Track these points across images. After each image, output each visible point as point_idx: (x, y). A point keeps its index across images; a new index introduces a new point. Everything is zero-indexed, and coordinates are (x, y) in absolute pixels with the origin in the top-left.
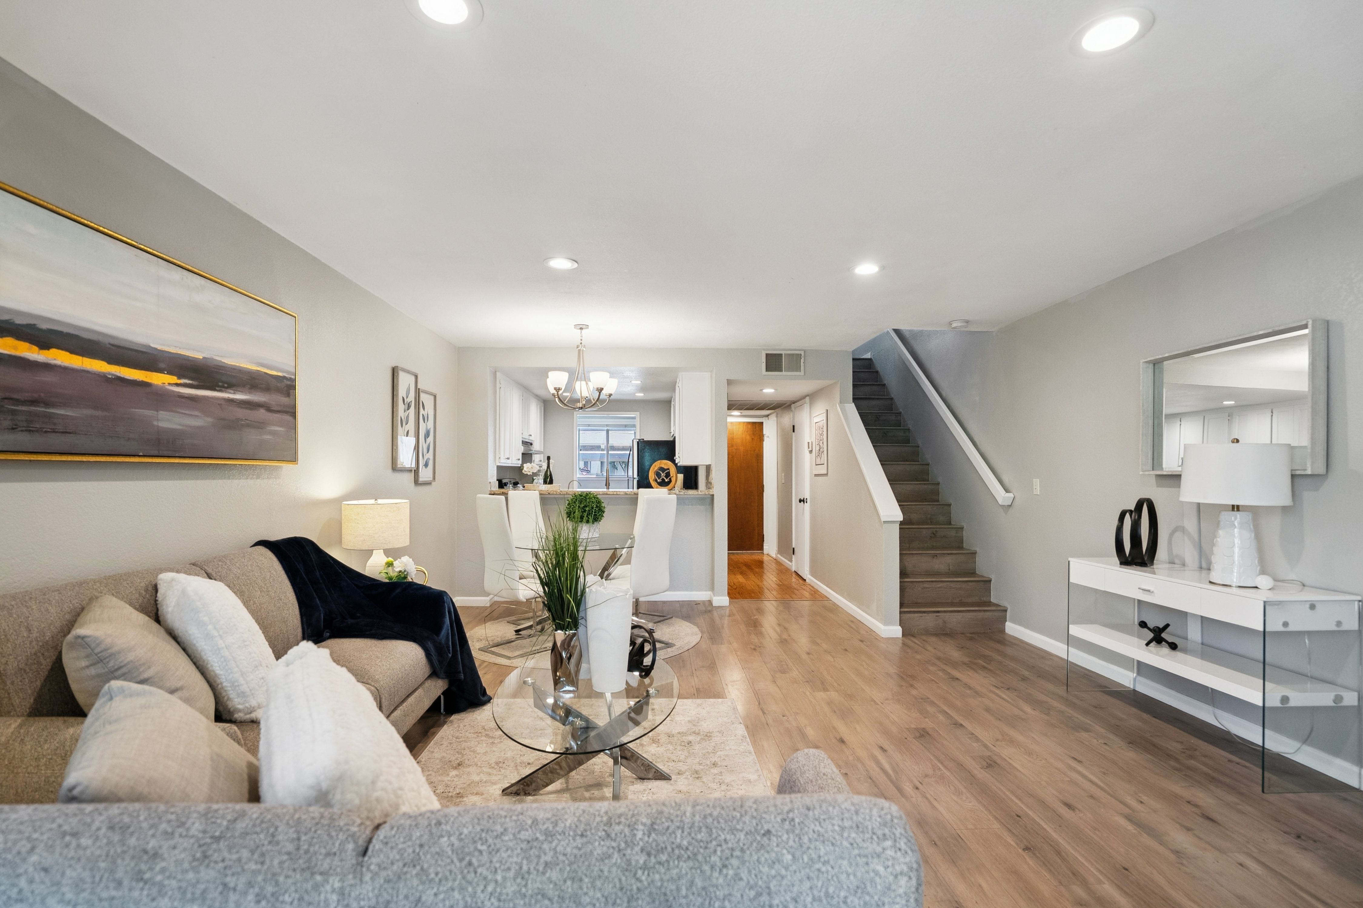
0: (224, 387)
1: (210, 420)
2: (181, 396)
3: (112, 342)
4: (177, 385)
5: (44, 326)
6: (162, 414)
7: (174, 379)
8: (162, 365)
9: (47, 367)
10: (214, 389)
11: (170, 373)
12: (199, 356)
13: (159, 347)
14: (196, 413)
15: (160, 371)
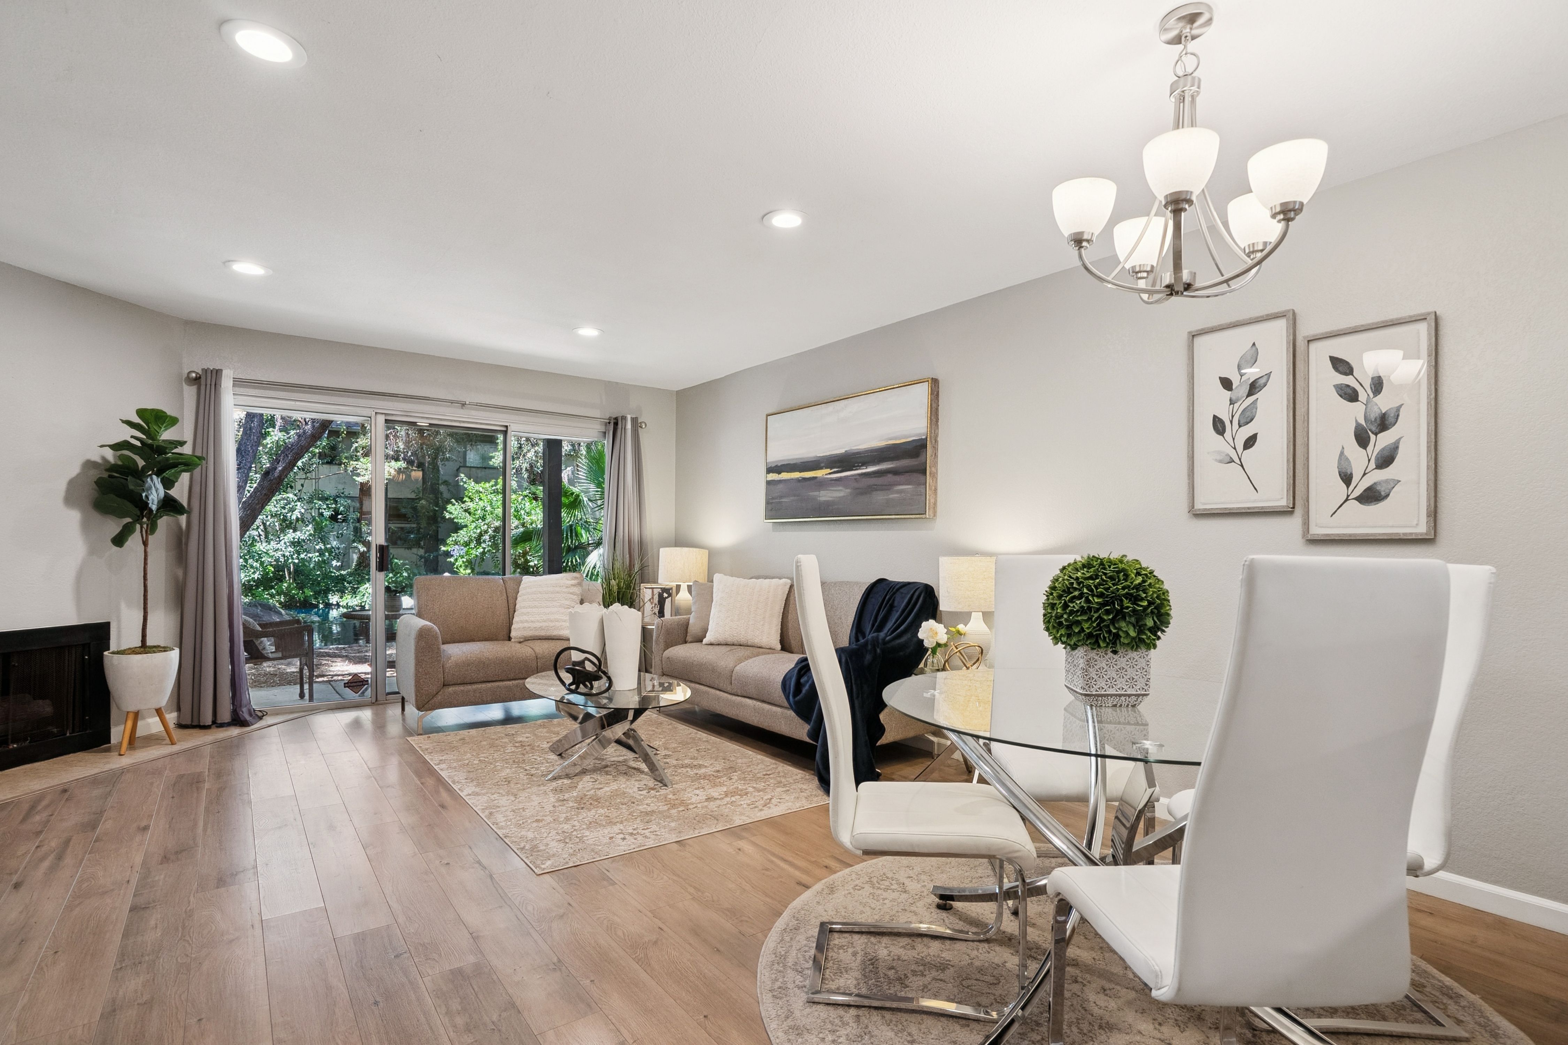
0: (858, 466)
1: (848, 491)
2: (832, 480)
3: (802, 461)
4: (830, 474)
5: (779, 465)
6: (822, 493)
7: (829, 471)
8: (822, 465)
9: (780, 481)
10: (852, 470)
11: (827, 468)
12: (843, 451)
13: (821, 455)
14: (840, 488)
15: (821, 468)
